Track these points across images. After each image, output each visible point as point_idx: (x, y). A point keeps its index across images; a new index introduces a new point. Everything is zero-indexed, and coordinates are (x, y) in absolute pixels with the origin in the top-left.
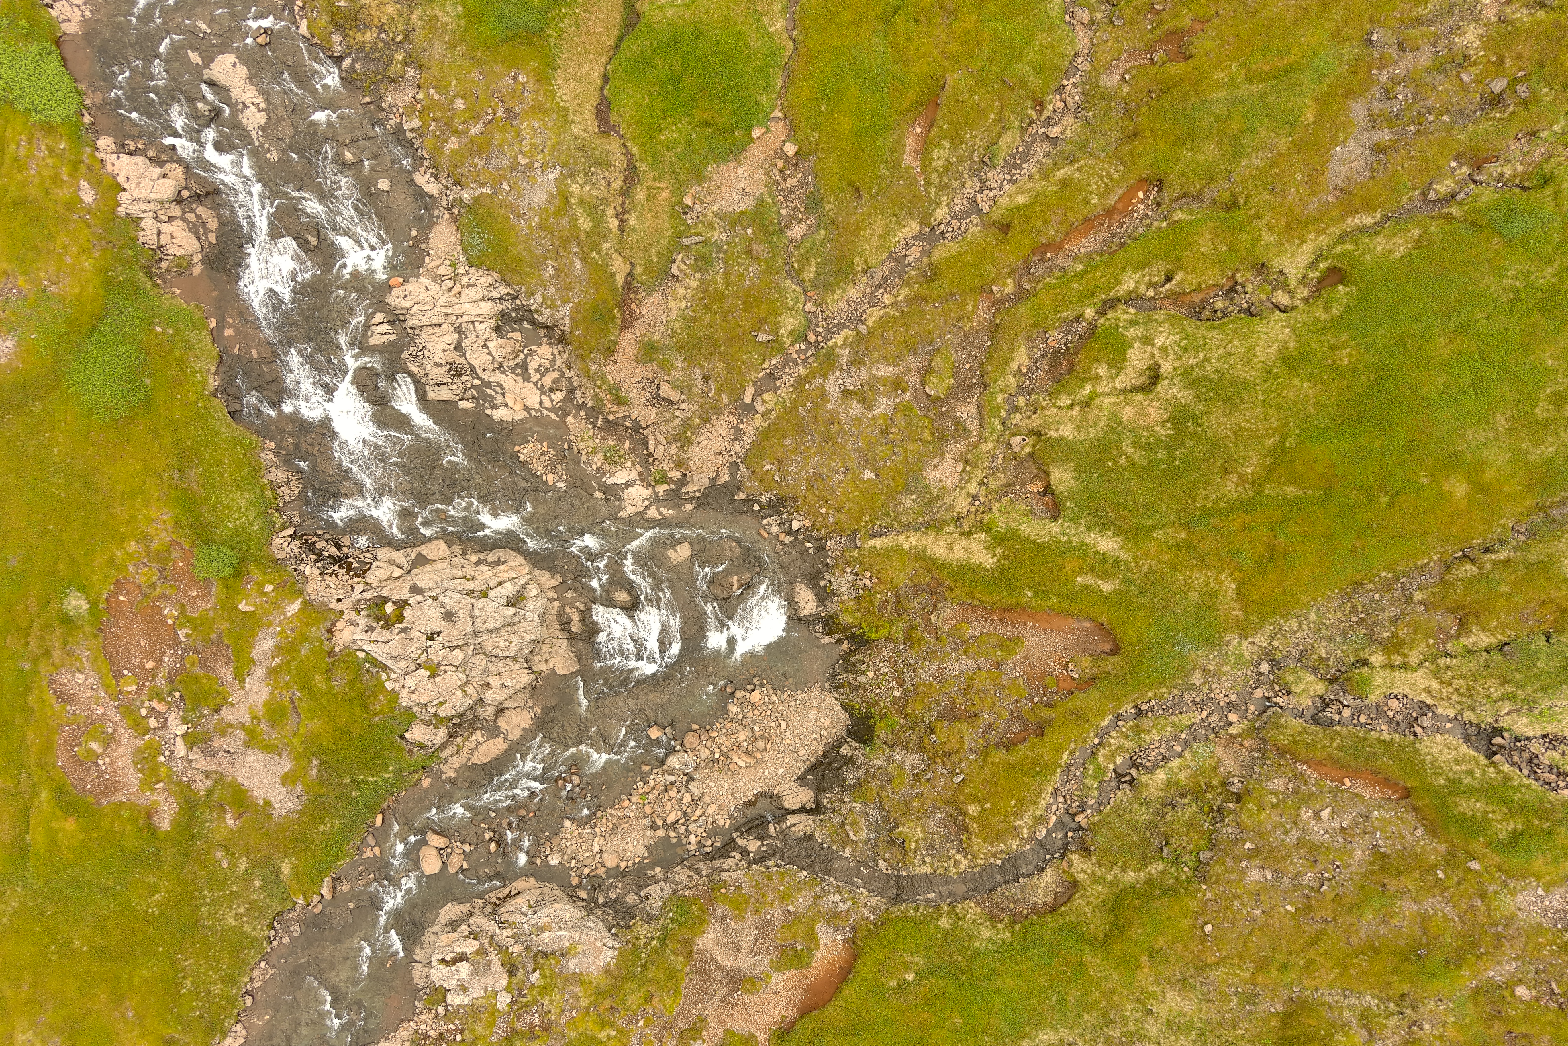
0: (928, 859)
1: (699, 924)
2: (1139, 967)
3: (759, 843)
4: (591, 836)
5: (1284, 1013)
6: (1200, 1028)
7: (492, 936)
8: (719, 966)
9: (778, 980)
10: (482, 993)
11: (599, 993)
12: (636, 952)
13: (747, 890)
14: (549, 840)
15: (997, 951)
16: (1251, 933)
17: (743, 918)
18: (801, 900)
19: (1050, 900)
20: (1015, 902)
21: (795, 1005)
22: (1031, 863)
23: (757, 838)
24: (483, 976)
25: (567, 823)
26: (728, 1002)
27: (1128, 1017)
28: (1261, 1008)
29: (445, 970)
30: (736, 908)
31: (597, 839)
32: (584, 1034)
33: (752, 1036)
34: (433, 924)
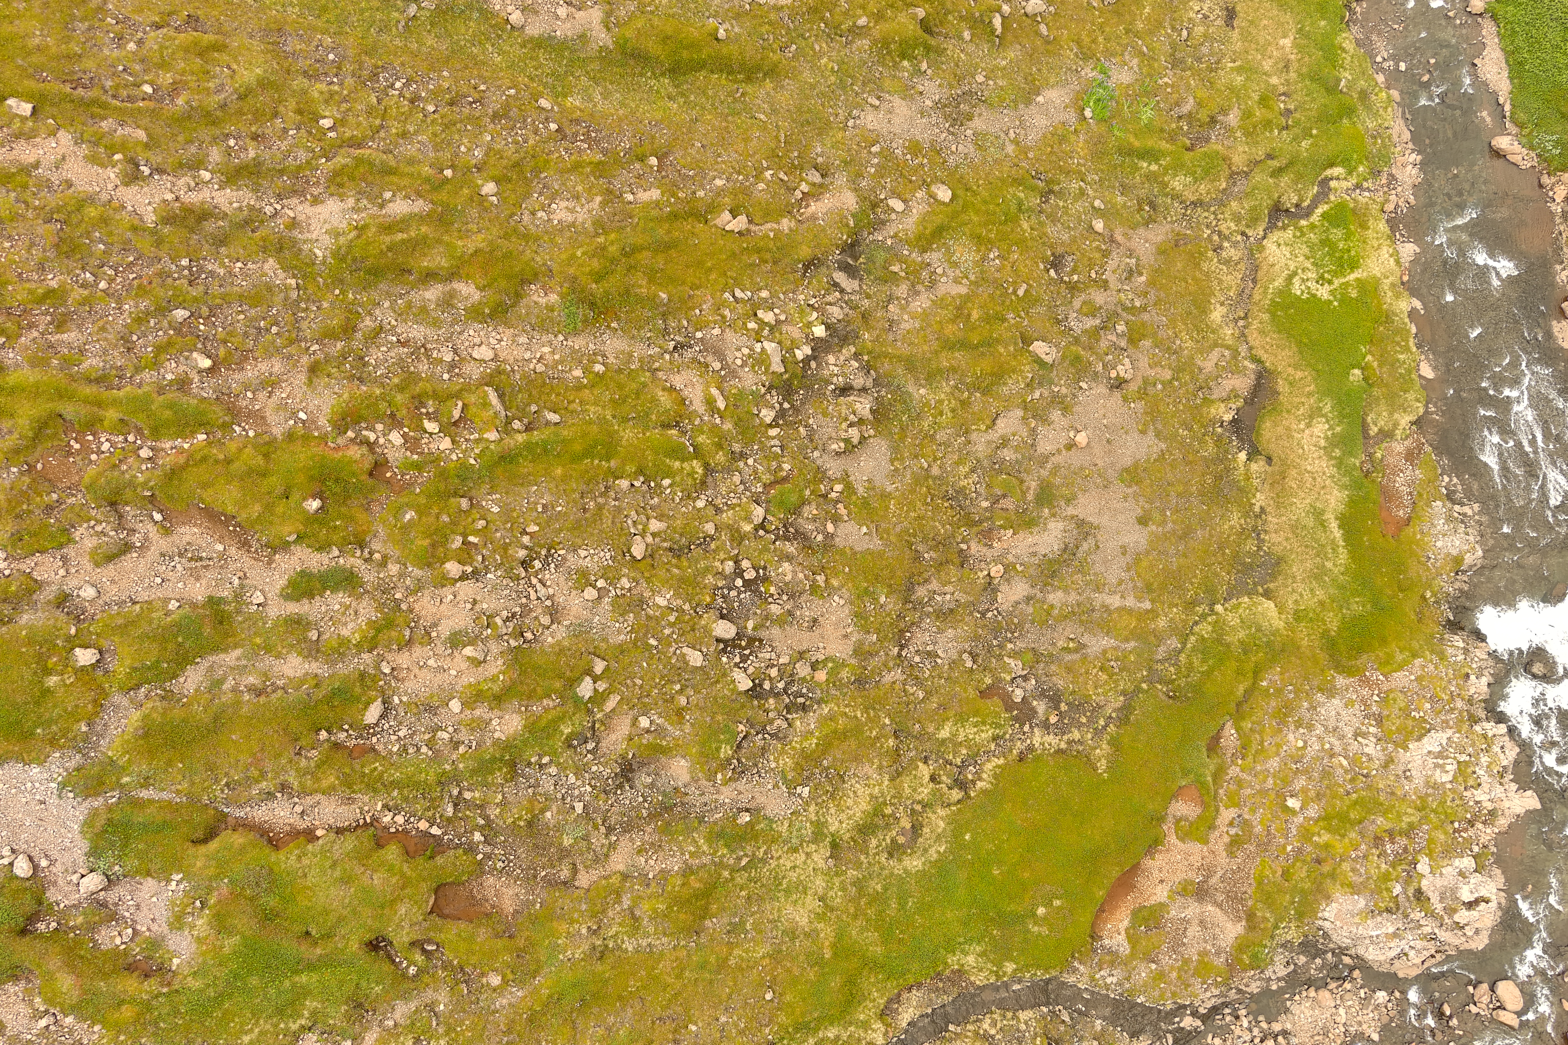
0: (1023, 1027)
1: (1241, 946)
2: (834, 945)
3: (1182, 1025)
4: (1348, 1023)
5: (704, 918)
6: (779, 891)
7: (1442, 925)
8: (1220, 906)
9: (1161, 894)
10: (1444, 871)
11: (1333, 876)
12: (1300, 916)
13: (1197, 983)
14: (1392, 1020)
15: (959, 943)
16: (730, 997)
17: (1199, 955)
18: (1144, 975)
19: (905, 995)
20: (938, 989)
21: (1143, 871)
22: (919, 1029)
23: (1183, 1029)
24: (1445, 887)
25: (1375, 1037)
26: (1209, 871)
27: (840, 890)
28: (726, 920)
29: (1484, 893)
30: (1206, 964)
31: (1343, 1021)
32: (1343, 836)
33: (1182, 840)
34: (1493, 929)
